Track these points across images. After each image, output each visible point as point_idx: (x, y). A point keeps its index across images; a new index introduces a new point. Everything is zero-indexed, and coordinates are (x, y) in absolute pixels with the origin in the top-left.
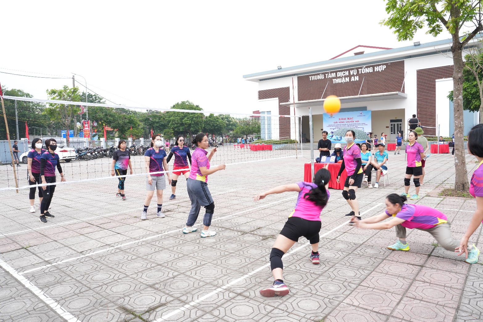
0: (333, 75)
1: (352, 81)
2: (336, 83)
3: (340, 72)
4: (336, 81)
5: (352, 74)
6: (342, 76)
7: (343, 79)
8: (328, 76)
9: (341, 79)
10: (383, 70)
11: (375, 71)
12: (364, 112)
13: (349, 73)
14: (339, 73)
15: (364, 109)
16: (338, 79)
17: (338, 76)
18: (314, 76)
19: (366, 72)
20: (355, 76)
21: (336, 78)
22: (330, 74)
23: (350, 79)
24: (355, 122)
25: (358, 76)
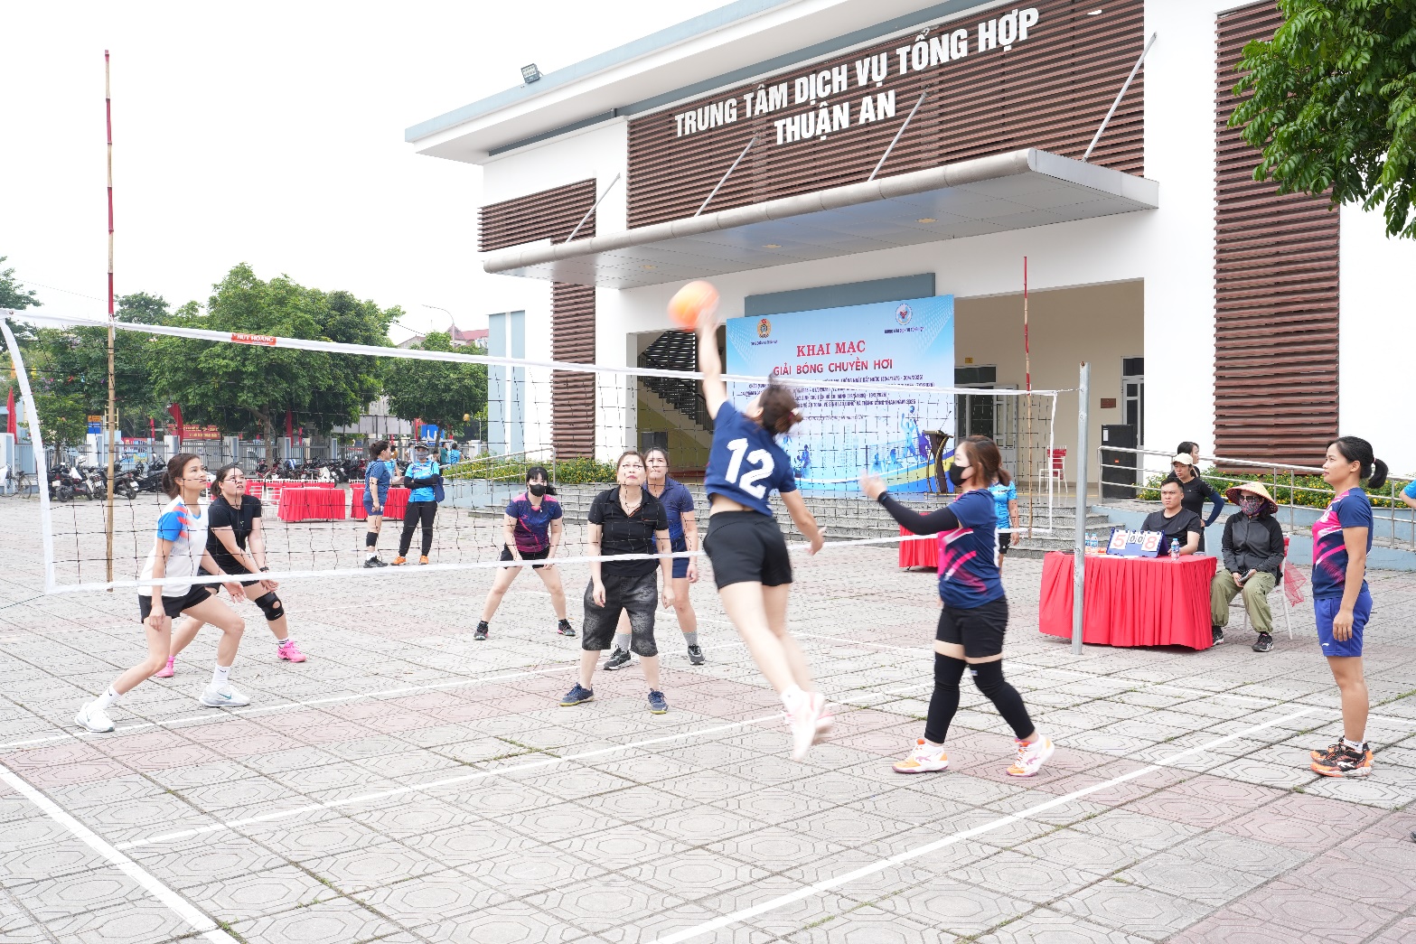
0: (778, 95)
1: (862, 121)
2: (789, 140)
3: (807, 75)
4: (789, 129)
5: (862, 81)
6: (819, 100)
7: (824, 113)
8: (753, 105)
9: (812, 114)
10: (1023, 36)
11: (982, 48)
12: (917, 307)
13: (852, 76)
14: (804, 79)
15: (921, 286)
16: (797, 118)
17: (799, 100)
18: (693, 113)
19: (934, 63)
20: (881, 90)
21: (792, 110)
22: (762, 93)
23: (854, 114)
24: (871, 365)
25: (892, 93)
